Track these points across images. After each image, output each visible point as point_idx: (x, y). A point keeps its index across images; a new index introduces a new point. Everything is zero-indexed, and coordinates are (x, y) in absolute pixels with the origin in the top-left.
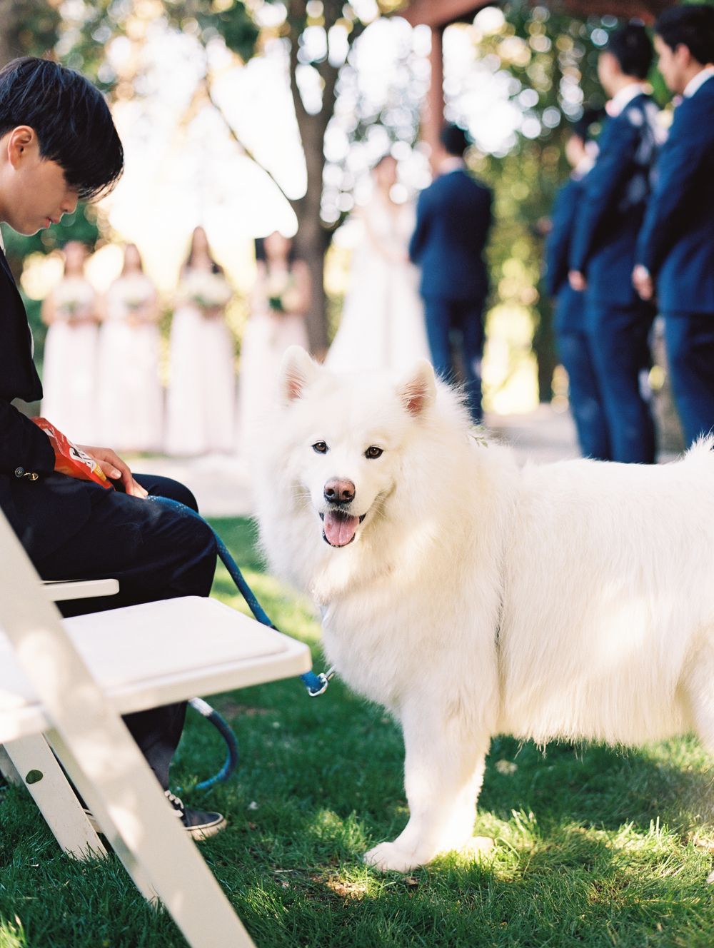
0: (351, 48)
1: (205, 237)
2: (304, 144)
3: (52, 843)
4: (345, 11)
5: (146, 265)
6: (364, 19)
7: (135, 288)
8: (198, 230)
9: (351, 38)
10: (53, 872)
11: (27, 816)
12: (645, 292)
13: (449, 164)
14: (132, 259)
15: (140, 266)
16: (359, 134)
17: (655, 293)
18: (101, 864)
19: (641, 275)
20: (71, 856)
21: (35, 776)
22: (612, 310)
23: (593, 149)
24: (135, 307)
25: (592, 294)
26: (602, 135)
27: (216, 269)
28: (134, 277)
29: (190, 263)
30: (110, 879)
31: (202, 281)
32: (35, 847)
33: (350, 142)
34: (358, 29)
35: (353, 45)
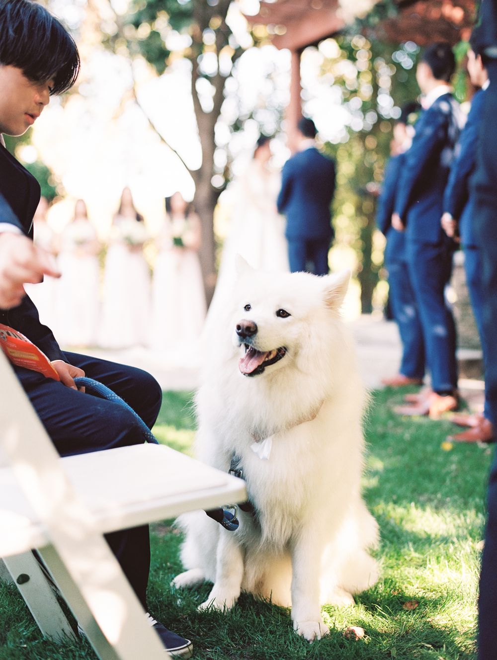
0: (234, 66)
1: (130, 194)
2: (200, 134)
3: (36, 629)
4: (230, 40)
5: (89, 214)
6: (243, 46)
7: (81, 230)
8: (126, 189)
9: (234, 59)
10: (37, 651)
11: (16, 607)
12: (450, 231)
13: (305, 144)
14: (81, 209)
15: (86, 215)
16: (237, 126)
17: (457, 232)
18: (74, 645)
19: (447, 219)
20: (50, 639)
21: (24, 579)
22: (424, 246)
23: (411, 132)
24: (81, 243)
25: (410, 233)
26: (417, 121)
27: (139, 218)
28: (81, 222)
29: (120, 212)
30: (81, 657)
31: (129, 226)
32: (23, 631)
33: (231, 132)
34: (238, 53)
35: (236, 63)
